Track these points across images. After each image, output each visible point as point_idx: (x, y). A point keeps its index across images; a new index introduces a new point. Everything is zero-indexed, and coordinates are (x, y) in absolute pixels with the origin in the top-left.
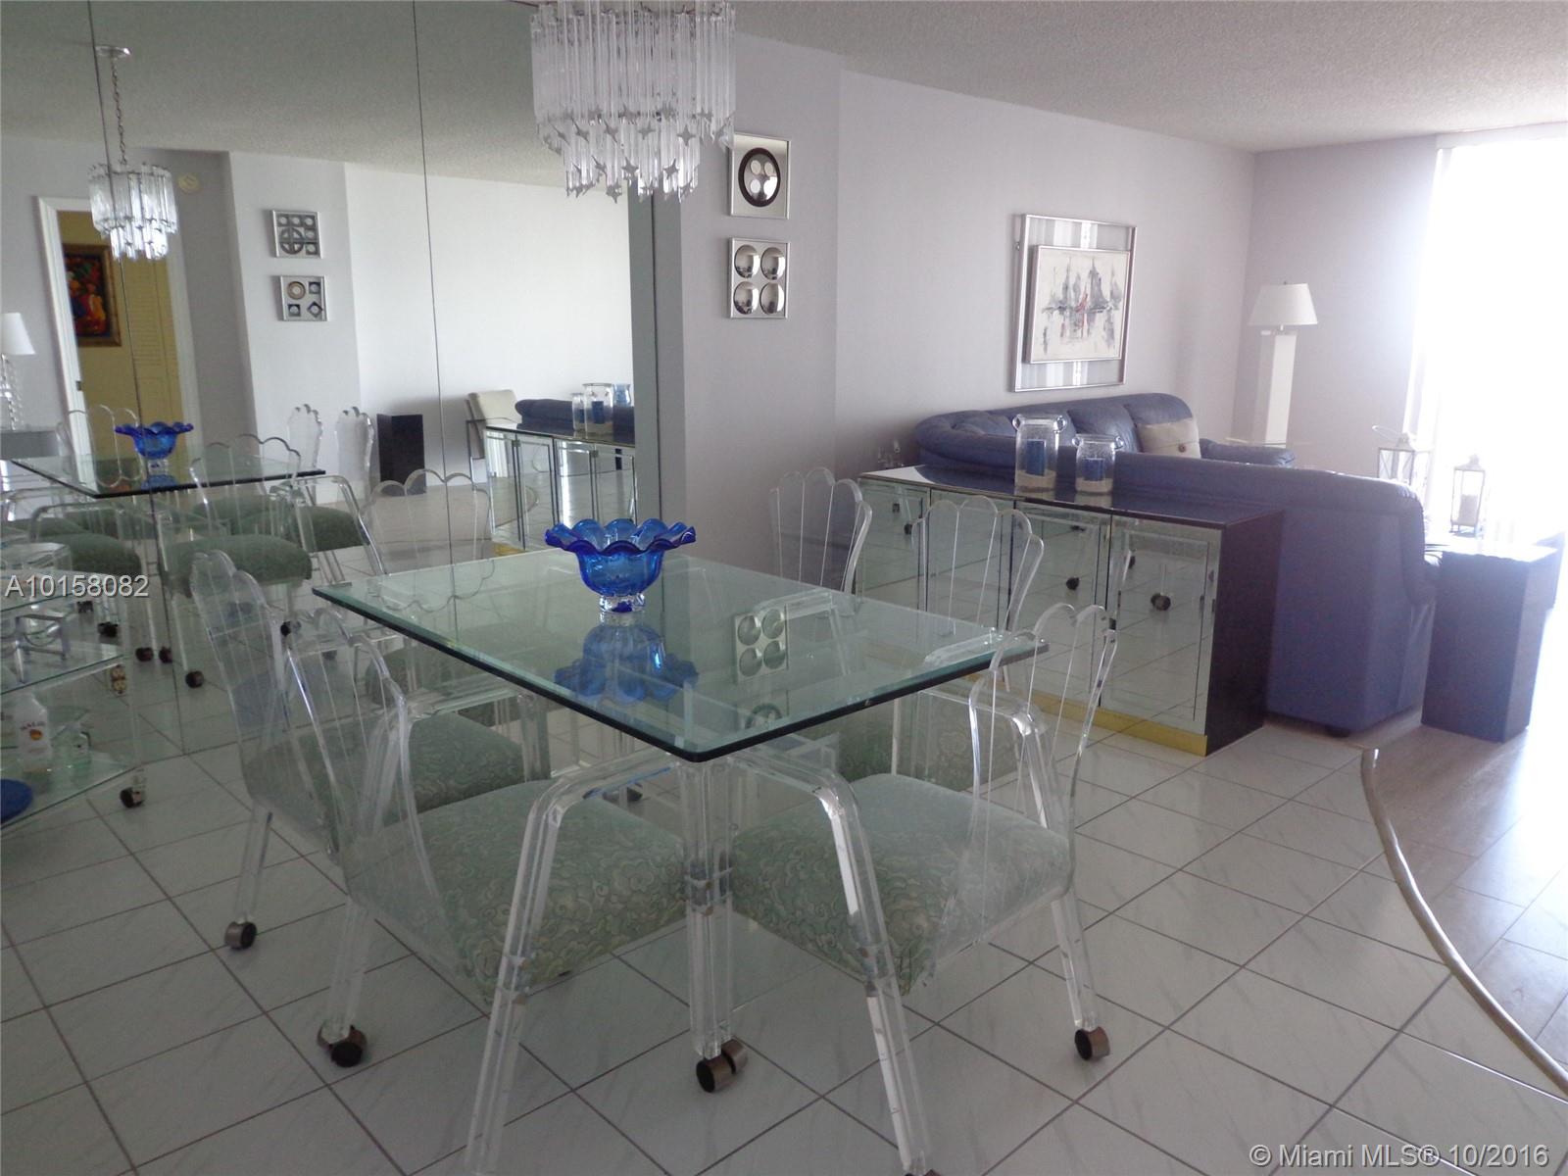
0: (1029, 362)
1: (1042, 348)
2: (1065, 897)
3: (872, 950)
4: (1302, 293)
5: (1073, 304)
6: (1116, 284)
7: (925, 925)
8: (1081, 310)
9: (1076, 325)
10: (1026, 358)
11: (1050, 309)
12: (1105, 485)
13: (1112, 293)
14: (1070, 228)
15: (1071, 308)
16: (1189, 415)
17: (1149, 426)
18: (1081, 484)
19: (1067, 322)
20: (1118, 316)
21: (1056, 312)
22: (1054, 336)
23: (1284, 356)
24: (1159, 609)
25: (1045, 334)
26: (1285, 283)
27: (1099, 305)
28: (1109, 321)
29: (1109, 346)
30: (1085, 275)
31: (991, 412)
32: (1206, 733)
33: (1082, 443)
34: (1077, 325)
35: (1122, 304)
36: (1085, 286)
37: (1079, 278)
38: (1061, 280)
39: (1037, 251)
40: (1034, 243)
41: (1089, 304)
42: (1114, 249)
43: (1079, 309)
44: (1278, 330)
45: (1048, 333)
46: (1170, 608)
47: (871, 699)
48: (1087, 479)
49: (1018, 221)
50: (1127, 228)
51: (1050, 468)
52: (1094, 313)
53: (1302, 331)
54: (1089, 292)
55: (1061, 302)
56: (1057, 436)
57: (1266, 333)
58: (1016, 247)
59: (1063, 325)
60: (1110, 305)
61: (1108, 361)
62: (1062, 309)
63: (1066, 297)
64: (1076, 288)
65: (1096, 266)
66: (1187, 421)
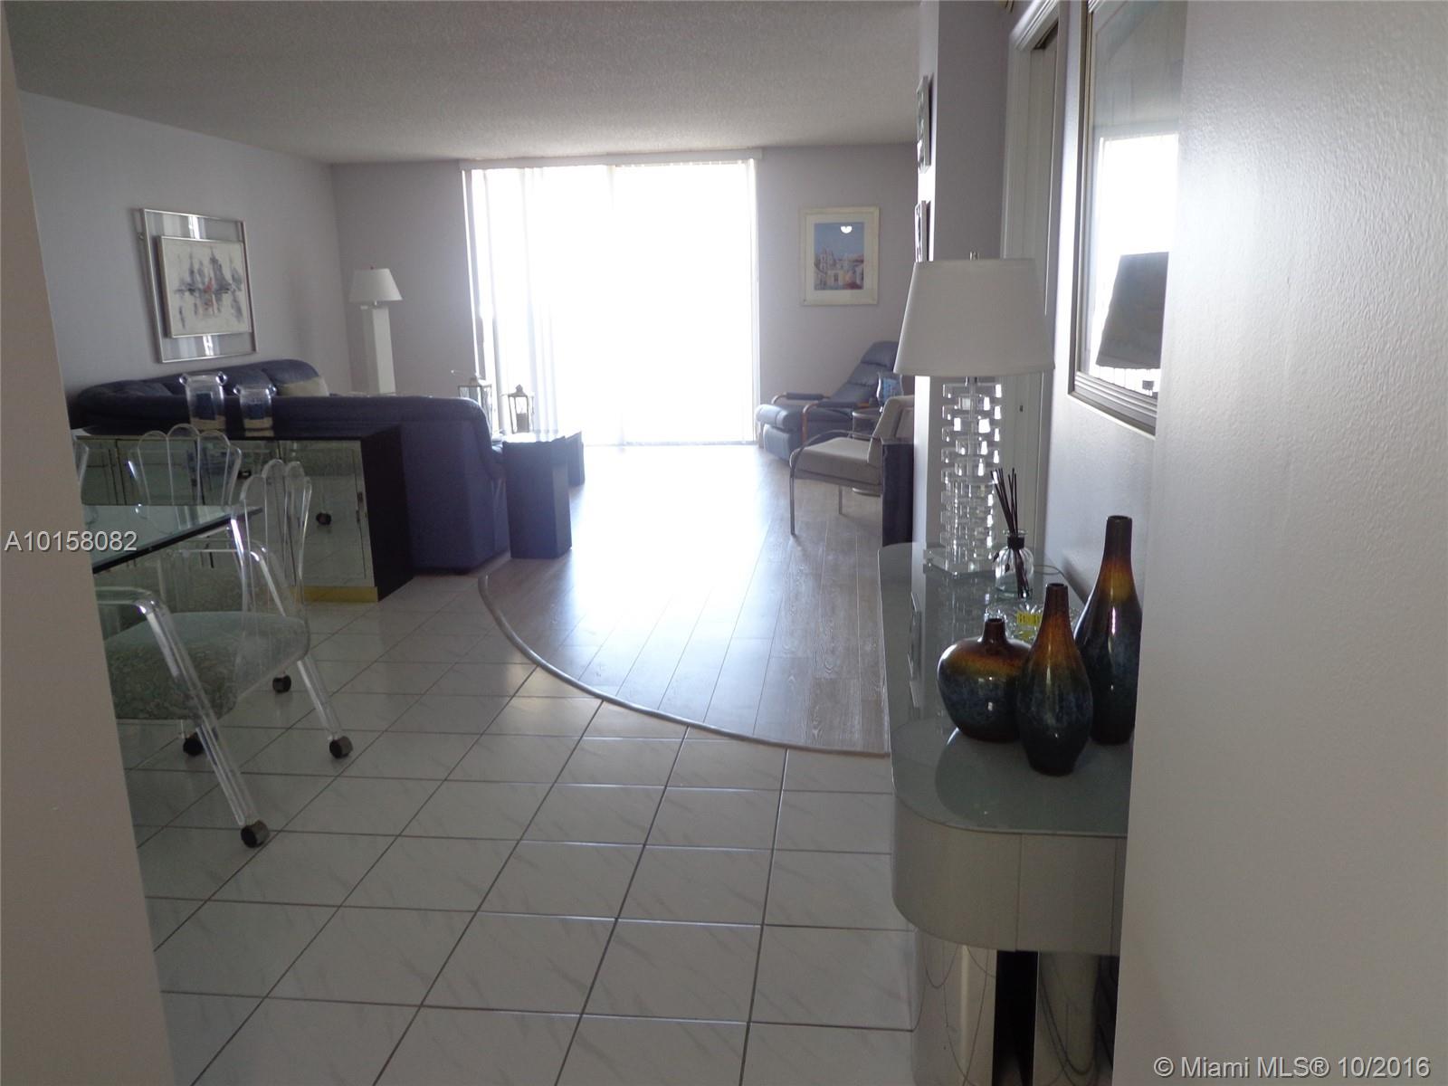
0: (171, 337)
1: (180, 325)
2: (306, 658)
3: (192, 693)
4: (386, 274)
5: (201, 286)
6: (235, 269)
7: (225, 671)
8: (210, 290)
9: (206, 304)
10: (167, 333)
11: (180, 291)
12: (267, 422)
13: (233, 276)
14: (178, 221)
15: (199, 289)
16: (316, 374)
17: (286, 385)
18: (248, 423)
19: (198, 302)
20: (242, 296)
21: (187, 294)
22: (189, 313)
23: (381, 325)
24: (324, 524)
25: (181, 312)
26: (372, 268)
27: (223, 288)
28: (235, 301)
29: (239, 321)
30: (206, 262)
31: (145, 381)
32: (376, 585)
33: (243, 392)
34: (208, 304)
35: (243, 286)
36: (208, 271)
37: (201, 264)
38: (186, 267)
39: (160, 241)
40: (154, 233)
41: (214, 286)
42: (226, 240)
43: (207, 290)
44: (373, 304)
45: (183, 312)
46: (332, 522)
47: (153, 547)
48: (252, 418)
49: (138, 216)
50: (236, 222)
51: (220, 414)
52: (220, 294)
53: (392, 305)
54: (212, 275)
55: (189, 285)
56: (221, 388)
57: (364, 308)
58: (140, 237)
59: (195, 305)
60: (234, 287)
61: (240, 334)
62: (191, 291)
63: (193, 280)
64: (201, 272)
65: (215, 254)
66: (316, 379)
